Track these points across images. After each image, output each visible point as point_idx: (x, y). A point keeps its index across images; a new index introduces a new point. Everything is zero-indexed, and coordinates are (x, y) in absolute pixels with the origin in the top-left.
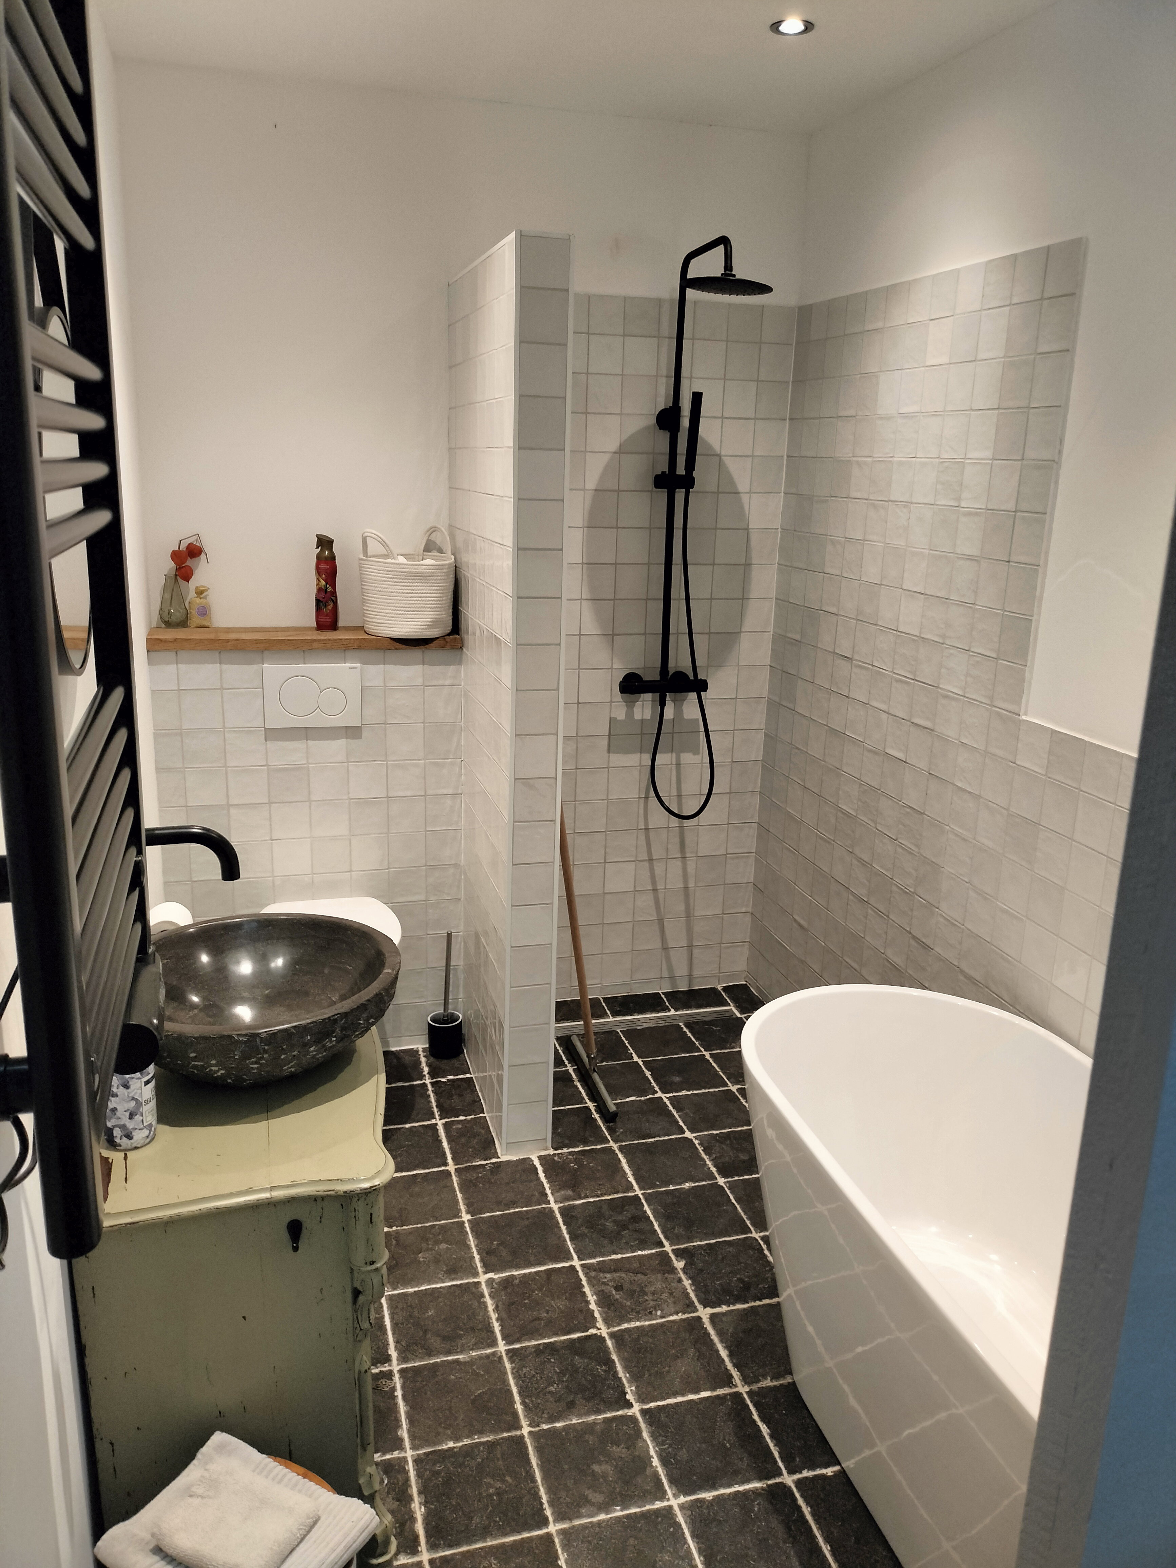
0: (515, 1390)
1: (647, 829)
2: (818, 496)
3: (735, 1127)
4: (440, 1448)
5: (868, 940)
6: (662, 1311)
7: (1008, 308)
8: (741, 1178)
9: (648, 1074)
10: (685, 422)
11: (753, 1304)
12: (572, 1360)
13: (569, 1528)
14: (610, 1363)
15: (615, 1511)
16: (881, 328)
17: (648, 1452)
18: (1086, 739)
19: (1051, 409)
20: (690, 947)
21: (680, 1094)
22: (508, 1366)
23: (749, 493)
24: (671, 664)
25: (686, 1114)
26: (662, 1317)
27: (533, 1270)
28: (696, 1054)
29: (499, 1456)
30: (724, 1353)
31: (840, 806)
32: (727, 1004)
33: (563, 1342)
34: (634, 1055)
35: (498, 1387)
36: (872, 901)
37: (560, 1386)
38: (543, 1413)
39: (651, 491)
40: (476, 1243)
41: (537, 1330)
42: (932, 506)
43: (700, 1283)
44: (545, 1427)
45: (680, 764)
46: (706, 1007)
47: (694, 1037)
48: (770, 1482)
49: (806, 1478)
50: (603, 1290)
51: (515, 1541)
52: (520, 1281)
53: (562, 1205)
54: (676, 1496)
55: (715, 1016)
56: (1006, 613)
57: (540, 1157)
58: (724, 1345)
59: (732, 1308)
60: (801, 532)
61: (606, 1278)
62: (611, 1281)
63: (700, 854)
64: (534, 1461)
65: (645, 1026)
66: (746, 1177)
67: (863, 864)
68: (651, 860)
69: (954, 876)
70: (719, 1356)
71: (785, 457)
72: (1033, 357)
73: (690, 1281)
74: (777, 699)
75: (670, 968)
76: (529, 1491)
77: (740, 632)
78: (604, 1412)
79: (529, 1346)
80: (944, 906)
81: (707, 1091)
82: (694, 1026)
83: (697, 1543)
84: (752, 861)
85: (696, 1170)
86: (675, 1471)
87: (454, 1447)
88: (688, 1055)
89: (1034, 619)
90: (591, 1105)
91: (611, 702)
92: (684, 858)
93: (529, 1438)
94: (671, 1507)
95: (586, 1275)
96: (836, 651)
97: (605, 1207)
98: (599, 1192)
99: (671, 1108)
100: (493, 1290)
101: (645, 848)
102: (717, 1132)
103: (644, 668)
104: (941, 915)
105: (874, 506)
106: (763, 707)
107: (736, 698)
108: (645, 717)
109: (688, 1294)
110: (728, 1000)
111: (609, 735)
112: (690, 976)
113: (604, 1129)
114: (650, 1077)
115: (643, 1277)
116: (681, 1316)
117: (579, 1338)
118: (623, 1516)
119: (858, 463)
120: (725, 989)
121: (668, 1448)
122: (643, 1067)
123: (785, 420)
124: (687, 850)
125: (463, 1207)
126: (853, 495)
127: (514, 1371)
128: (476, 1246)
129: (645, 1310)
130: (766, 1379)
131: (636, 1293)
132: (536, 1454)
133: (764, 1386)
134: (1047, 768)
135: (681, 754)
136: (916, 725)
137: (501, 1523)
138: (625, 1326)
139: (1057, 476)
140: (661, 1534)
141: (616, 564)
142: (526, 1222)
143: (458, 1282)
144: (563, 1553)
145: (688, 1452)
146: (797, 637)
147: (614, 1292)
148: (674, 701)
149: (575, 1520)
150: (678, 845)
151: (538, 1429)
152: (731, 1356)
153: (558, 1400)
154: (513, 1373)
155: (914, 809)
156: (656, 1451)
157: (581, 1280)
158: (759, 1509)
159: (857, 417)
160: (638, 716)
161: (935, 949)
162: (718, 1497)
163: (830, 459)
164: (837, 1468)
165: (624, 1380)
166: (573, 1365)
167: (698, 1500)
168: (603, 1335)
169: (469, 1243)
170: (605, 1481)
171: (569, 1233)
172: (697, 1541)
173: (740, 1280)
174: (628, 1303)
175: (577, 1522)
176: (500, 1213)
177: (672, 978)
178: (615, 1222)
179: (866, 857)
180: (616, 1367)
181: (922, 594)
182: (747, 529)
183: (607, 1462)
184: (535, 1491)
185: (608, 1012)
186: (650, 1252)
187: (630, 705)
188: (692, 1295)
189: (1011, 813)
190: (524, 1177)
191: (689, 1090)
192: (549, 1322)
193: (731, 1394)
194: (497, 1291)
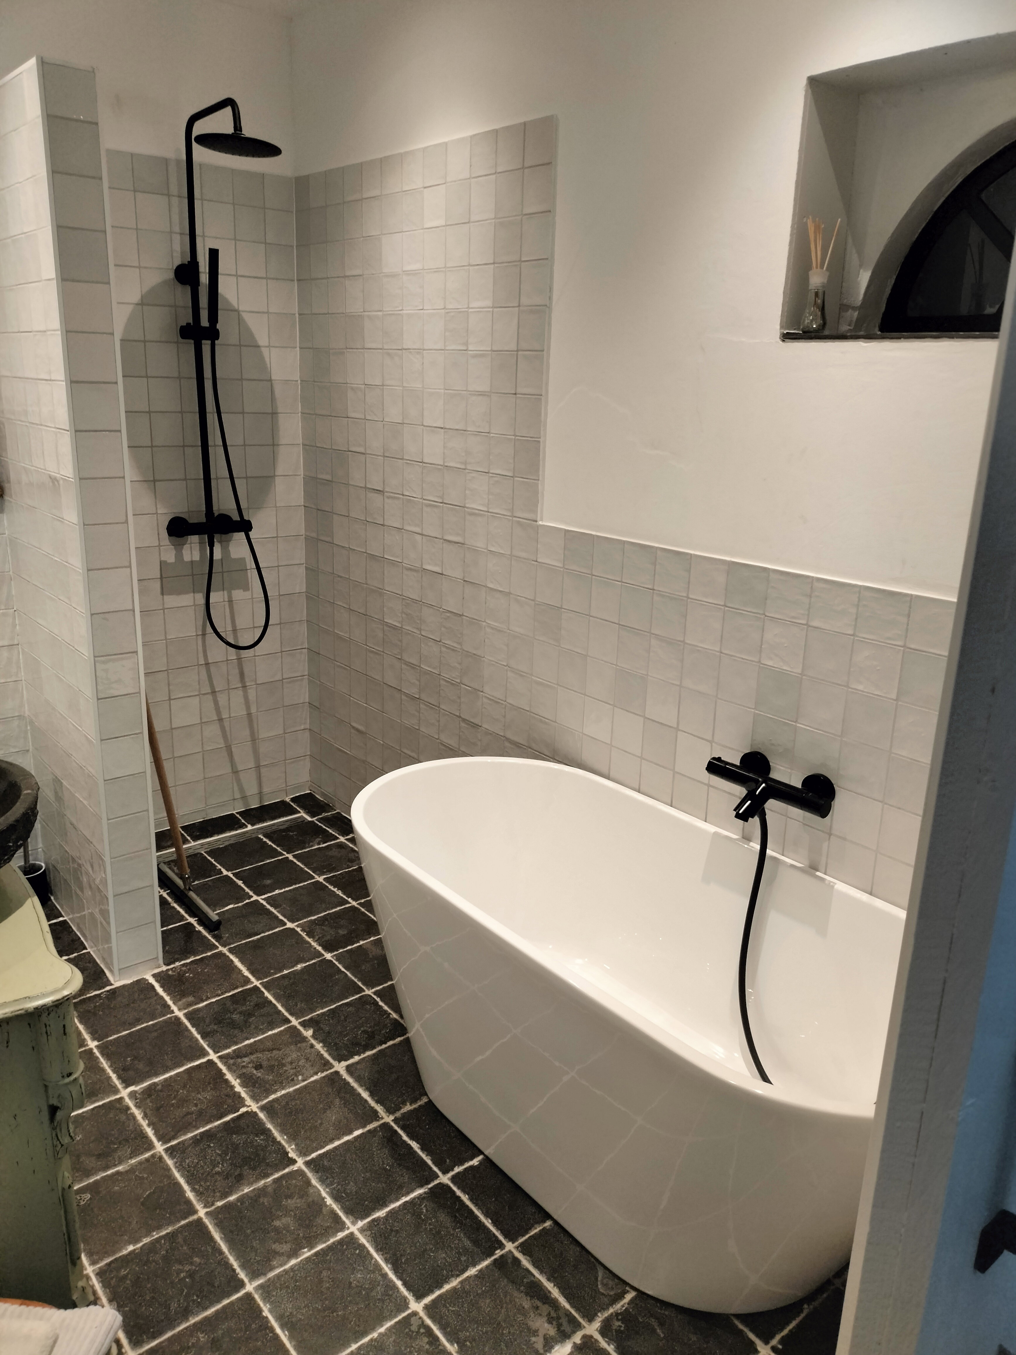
0: (182, 1181)
1: (207, 664)
2: (332, 349)
3: (329, 910)
4: (121, 1254)
5: (423, 731)
6: (302, 1075)
7: (494, 176)
8: (345, 949)
9: (240, 883)
10: (204, 278)
11: (380, 1048)
12: (230, 1139)
13: (266, 1282)
14: (267, 1132)
15: (304, 1253)
16: (378, 196)
17: (320, 1195)
18: (594, 533)
19: (541, 261)
20: (258, 767)
21: (274, 893)
22: (170, 1162)
23: (269, 346)
24: (215, 508)
25: (284, 908)
26: (304, 1081)
27: (173, 1073)
28: (280, 858)
29: (182, 1243)
30: (365, 1095)
31: (385, 620)
32: (296, 812)
33: (219, 1126)
34: (223, 870)
35: (165, 1183)
36: (423, 696)
37: (225, 1165)
38: (215, 1193)
39: (177, 342)
40: (109, 1064)
41: (190, 1124)
42: (443, 351)
43: (330, 1044)
44: (219, 1204)
45: (232, 601)
46: (280, 817)
47: (275, 844)
48: (430, 1186)
49: (458, 1173)
50: (244, 1073)
51: (217, 1311)
52: (162, 1086)
53: (186, 1011)
54: (354, 1223)
55: (288, 823)
56: (517, 438)
57: (154, 976)
58: (364, 1088)
59: (363, 1056)
60: (321, 382)
61: (244, 1062)
62: (249, 1063)
63: (258, 682)
64: (217, 1236)
65: (227, 843)
66: (349, 948)
67: (413, 668)
68: (214, 692)
69: (494, 663)
70: (362, 1098)
71: (297, 315)
72: (521, 217)
73: (321, 1045)
74: (314, 535)
75: (241, 789)
76: (219, 1263)
77: (274, 476)
78: (272, 1174)
79: (186, 1140)
80: (487, 689)
81: (297, 886)
82: (272, 835)
83: (382, 1255)
84: (305, 682)
85: (305, 952)
86: (347, 1203)
87: (135, 1250)
88: (273, 860)
89: (541, 440)
90: (192, 920)
91: (159, 546)
92: (244, 687)
93: (206, 1218)
94: (352, 1234)
95: (225, 1064)
96: (368, 486)
97: (229, 1003)
98: (219, 992)
99: (268, 907)
100: (138, 1100)
101: (207, 682)
102: (315, 917)
103: (189, 512)
104: (486, 697)
105: (389, 354)
106: (301, 544)
107: (277, 537)
108: (194, 559)
109: (322, 1055)
110: (298, 809)
111: (161, 578)
112: (260, 793)
113: (210, 938)
114: (243, 886)
115: (278, 1052)
116: (320, 1075)
117: (233, 1119)
118: (312, 1255)
119: (369, 317)
120: (293, 800)
121: (337, 1186)
122: (234, 878)
123: (293, 280)
124: (247, 679)
125: (86, 1036)
126: (367, 346)
127: (177, 1165)
128: (111, 1066)
129: (288, 1078)
130: (406, 1105)
131: (276, 1067)
132: (218, 1229)
133: (405, 1111)
134: (564, 561)
135: (233, 592)
136: (449, 541)
137: (199, 1300)
138: (272, 1097)
139: (550, 317)
140: (349, 1259)
141: (149, 412)
142: (155, 1034)
143: (100, 1103)
144: (265, 1305)
145: (356, 1183)
146: (328, 477)
147: (255, 1072)
148: (220, 542)
149: (270, 1273)
150: (238, 676)
151: (213, 1208)
152: (372, 1095)
153: (227, 1177)
154: (176, 1167)
155: (453, 612)
156: (327, 1193)
157: (221, 1070)
158: (427, 1210)
159: (365, 276)
160: (187, 557)
161: (483, 726)
162: (390, 1212)
163: (342, 315)
164: (481, 1157)
165: (283, 1142)
166: (233, 1144)
167: (373, 1220)
168: (254, 1111)
169: (102, 1066)
170: (288, 1231)
171: (199, 1033)
172: (382, 1253)
173: (364, 1032)
174: (271, 1077)
175: (271, 1275)
176: (127, 1032)
177: (244, 798)
178: (240, 1013)
179: (414, 661)
180: (273, 1134)
181: (442, 428)
182: (271, 380)
183: (286, 1216)
184: (224, 1261)
185: (189, 838)
186: (279, 1029)
187: (179, 548)
188: (326, 1055)
189: (537, 602)
190: (142, 996)
191: (281, 889)
192: (200, 1113)
193: (381, 1126)
194: (141, 1101)
